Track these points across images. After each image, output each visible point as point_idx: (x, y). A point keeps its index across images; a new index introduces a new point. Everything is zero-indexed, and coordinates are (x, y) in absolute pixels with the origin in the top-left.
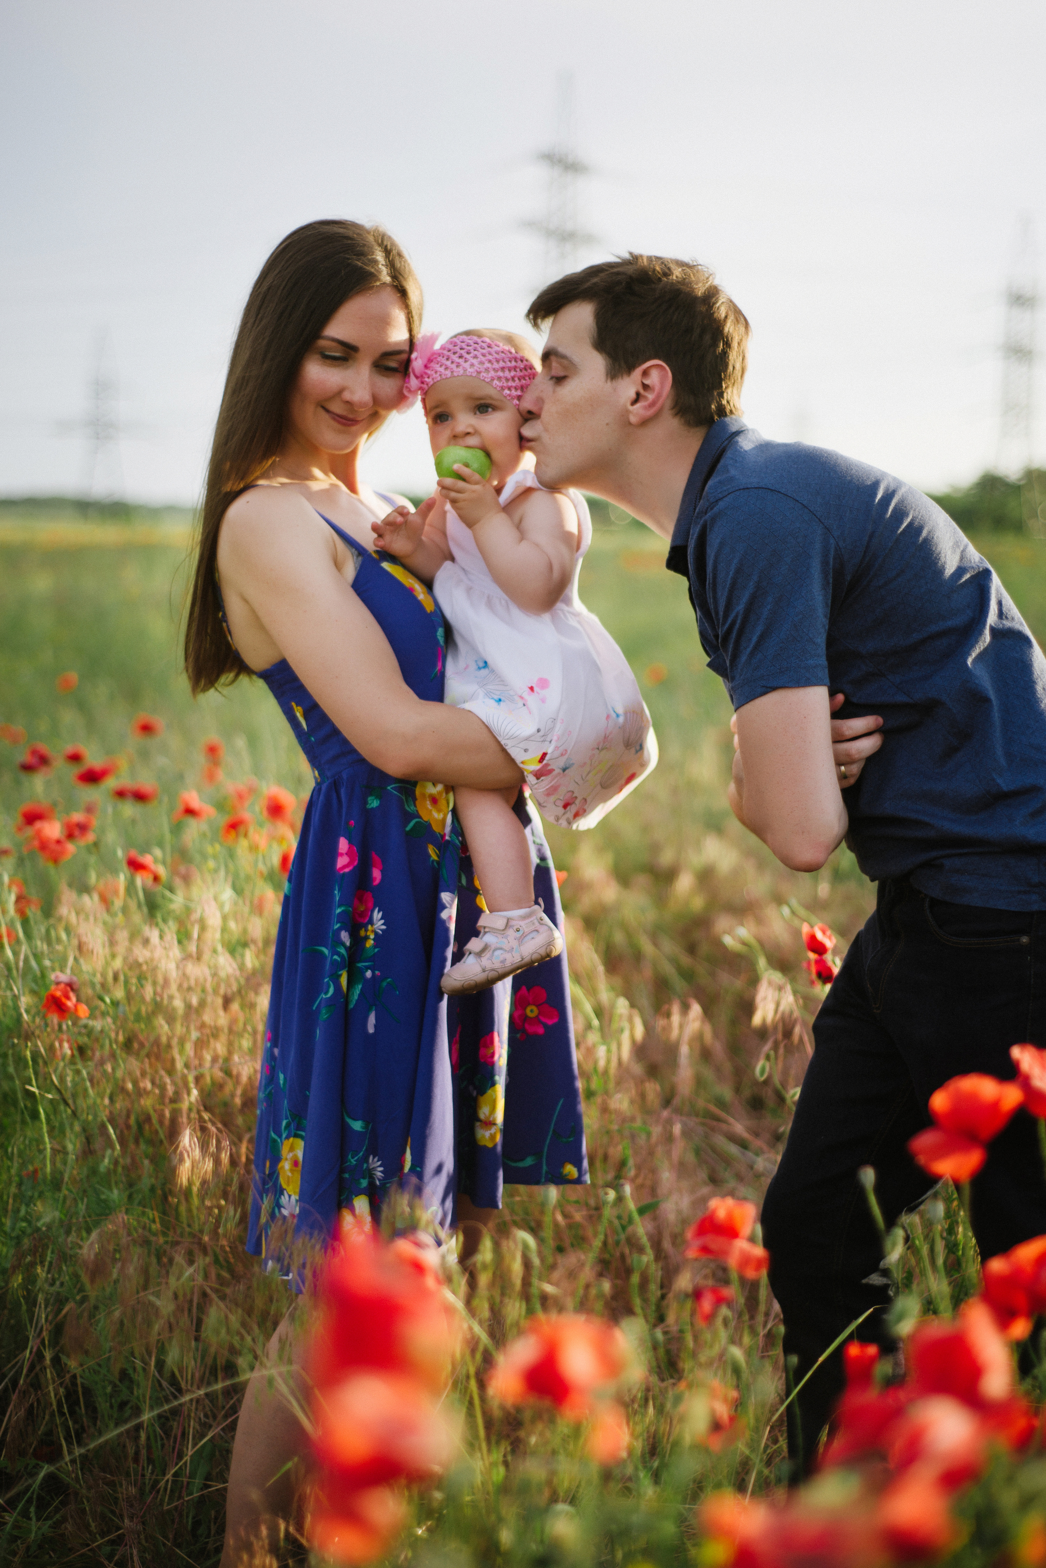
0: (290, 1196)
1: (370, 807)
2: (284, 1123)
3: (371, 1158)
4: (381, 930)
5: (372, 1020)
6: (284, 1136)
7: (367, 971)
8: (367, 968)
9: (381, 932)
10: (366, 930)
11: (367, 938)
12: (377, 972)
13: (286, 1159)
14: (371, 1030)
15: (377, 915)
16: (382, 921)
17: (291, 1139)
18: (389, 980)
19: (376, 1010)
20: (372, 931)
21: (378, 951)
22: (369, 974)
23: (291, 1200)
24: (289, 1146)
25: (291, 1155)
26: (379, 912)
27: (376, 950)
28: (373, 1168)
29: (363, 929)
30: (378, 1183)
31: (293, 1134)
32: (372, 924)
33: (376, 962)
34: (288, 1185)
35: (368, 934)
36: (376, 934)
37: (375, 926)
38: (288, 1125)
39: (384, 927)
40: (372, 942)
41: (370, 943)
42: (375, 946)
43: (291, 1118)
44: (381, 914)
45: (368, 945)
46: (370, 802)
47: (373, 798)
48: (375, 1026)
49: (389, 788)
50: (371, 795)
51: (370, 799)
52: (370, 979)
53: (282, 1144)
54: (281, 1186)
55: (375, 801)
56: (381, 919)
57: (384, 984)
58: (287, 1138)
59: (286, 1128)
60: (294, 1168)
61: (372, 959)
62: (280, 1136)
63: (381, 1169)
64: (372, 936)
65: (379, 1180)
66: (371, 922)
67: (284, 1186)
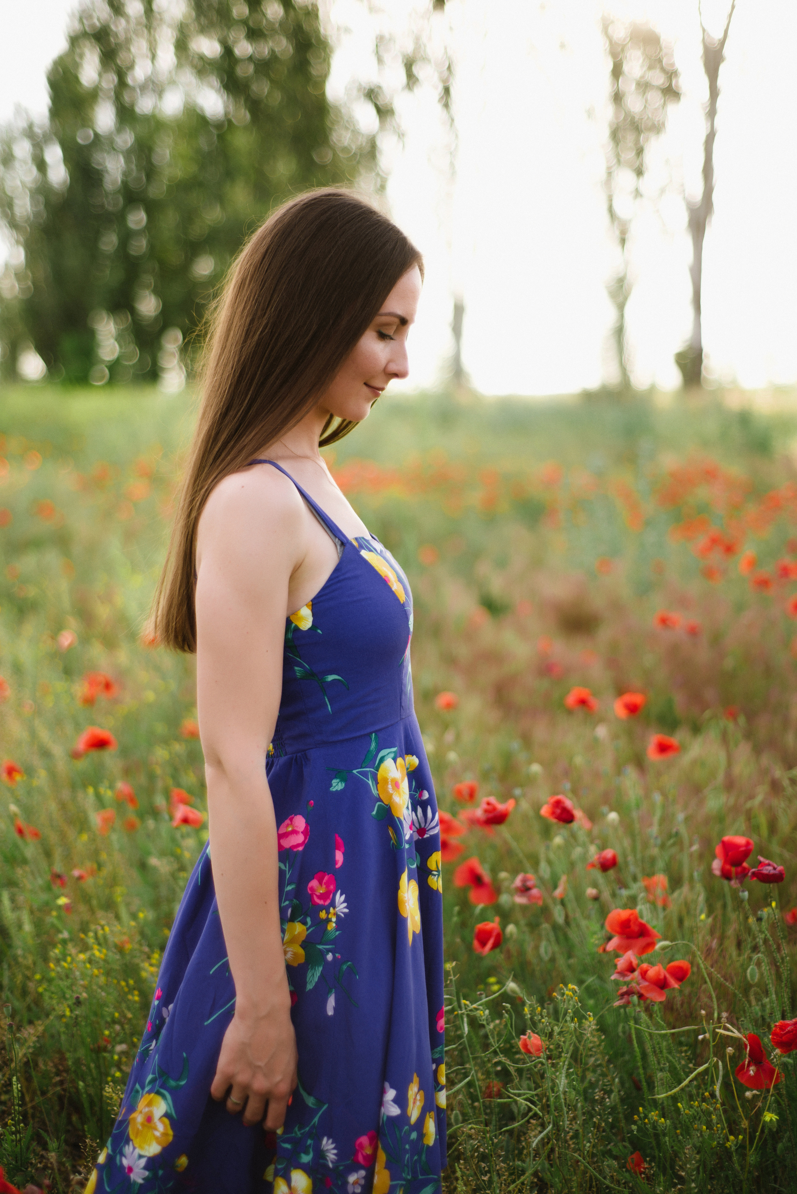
0: (134, 1148)
1: (334, 790)
2: (150, 1077)
3: (325, 1139)
4: (342, 913)
5: (331, 1003)
6: (147, 1089)
7: (328, 954)
8: (329, 951)
9: (343, 915)
10: (328, 913)
11: (328, 920)
12: (337, 955)
13: (141, 1112)
14: (330, 1012)
15: (340, 898)
16: (345, 905)
17: (152, 1095)
18: (349, 963)
19: (336, 993)
20: (334, 914)
21: (339, 934)
22: (330, 957)
23: (134, 1153)
24: (148, 1101)
25: (147, 1109)
26: (341, 895)
27: (338, 933)
28: (327, 1150)
29: (324, 911)
30: (331, 1165)
31: (156, 1090)
32: (334, 908)
33: (337, 944)
34: (136, 1137)
35: (330, 916)
36: (338, 917)
37: (337, 909)
38: (153, 1081)
39: (347, 910)
40: (334, 925)
41: (332, 926)
42: (337, 929)
43: (159, 1074)
44: (343, 897)
45: (329, 928)
46: (334, 785)
47: (338, 780)
48: (335, 1009)
49: (355, 772)
50: (335, 778)
51: (335, 782)
52: (332, 961)
53: (142, 1096)
54: (128, 1135)
55: (340, 784)
56: (344, 902)
57: (345, 967)
58: (149, 1092)
59: (150, 1082)
60: (146, 1123)
61: (332, 942)
62: (143, 1088)
63: (335, 1151)
64: (334, 919)
65: (332, 1162)
66: (333, 904)
67: (132, 1136)
